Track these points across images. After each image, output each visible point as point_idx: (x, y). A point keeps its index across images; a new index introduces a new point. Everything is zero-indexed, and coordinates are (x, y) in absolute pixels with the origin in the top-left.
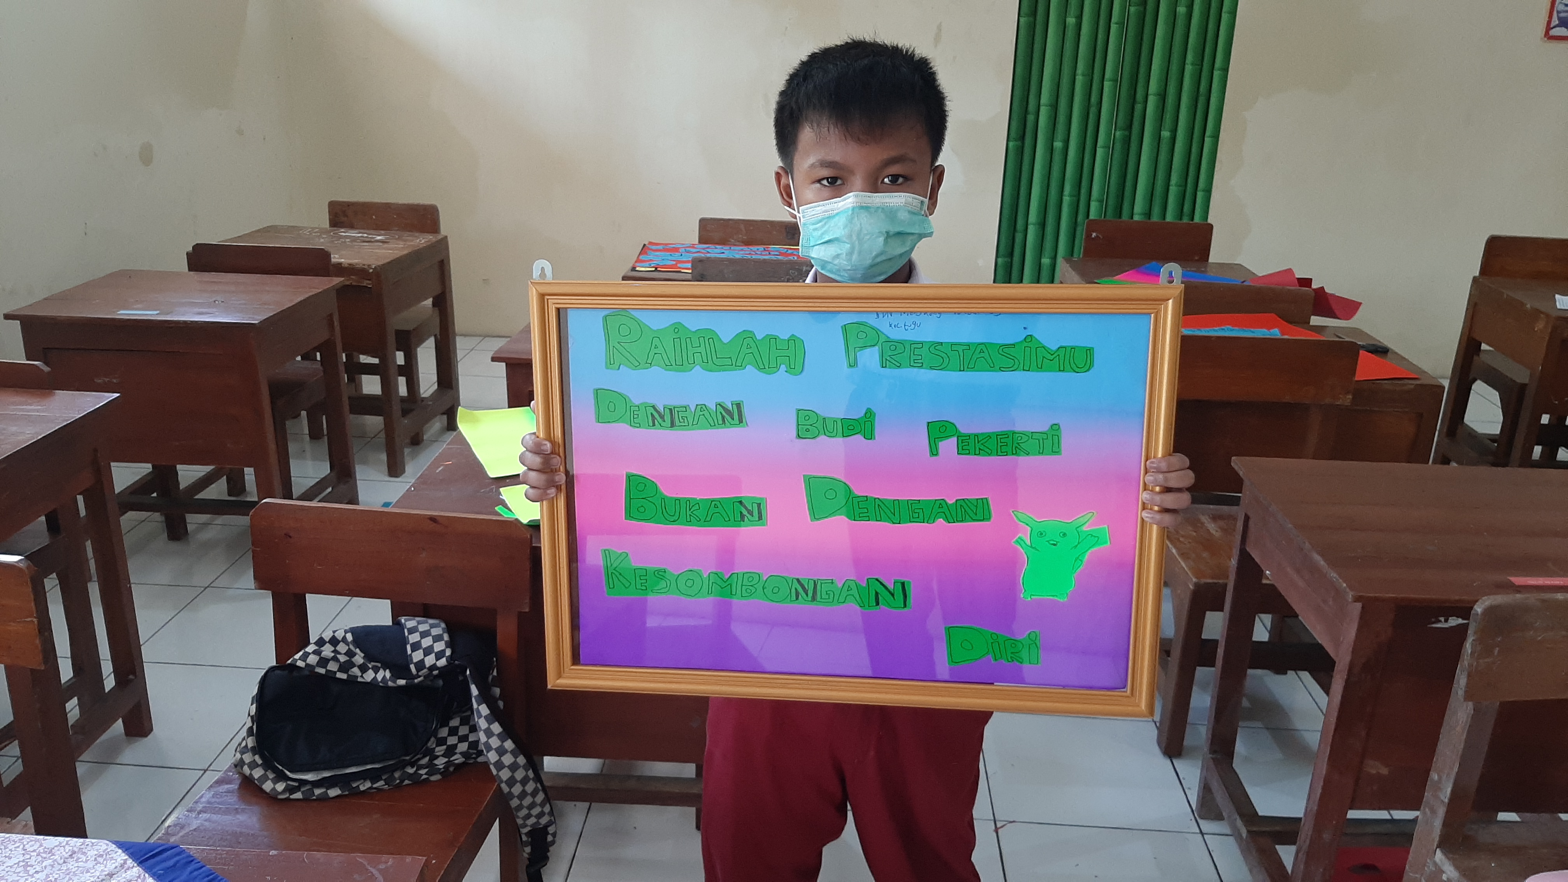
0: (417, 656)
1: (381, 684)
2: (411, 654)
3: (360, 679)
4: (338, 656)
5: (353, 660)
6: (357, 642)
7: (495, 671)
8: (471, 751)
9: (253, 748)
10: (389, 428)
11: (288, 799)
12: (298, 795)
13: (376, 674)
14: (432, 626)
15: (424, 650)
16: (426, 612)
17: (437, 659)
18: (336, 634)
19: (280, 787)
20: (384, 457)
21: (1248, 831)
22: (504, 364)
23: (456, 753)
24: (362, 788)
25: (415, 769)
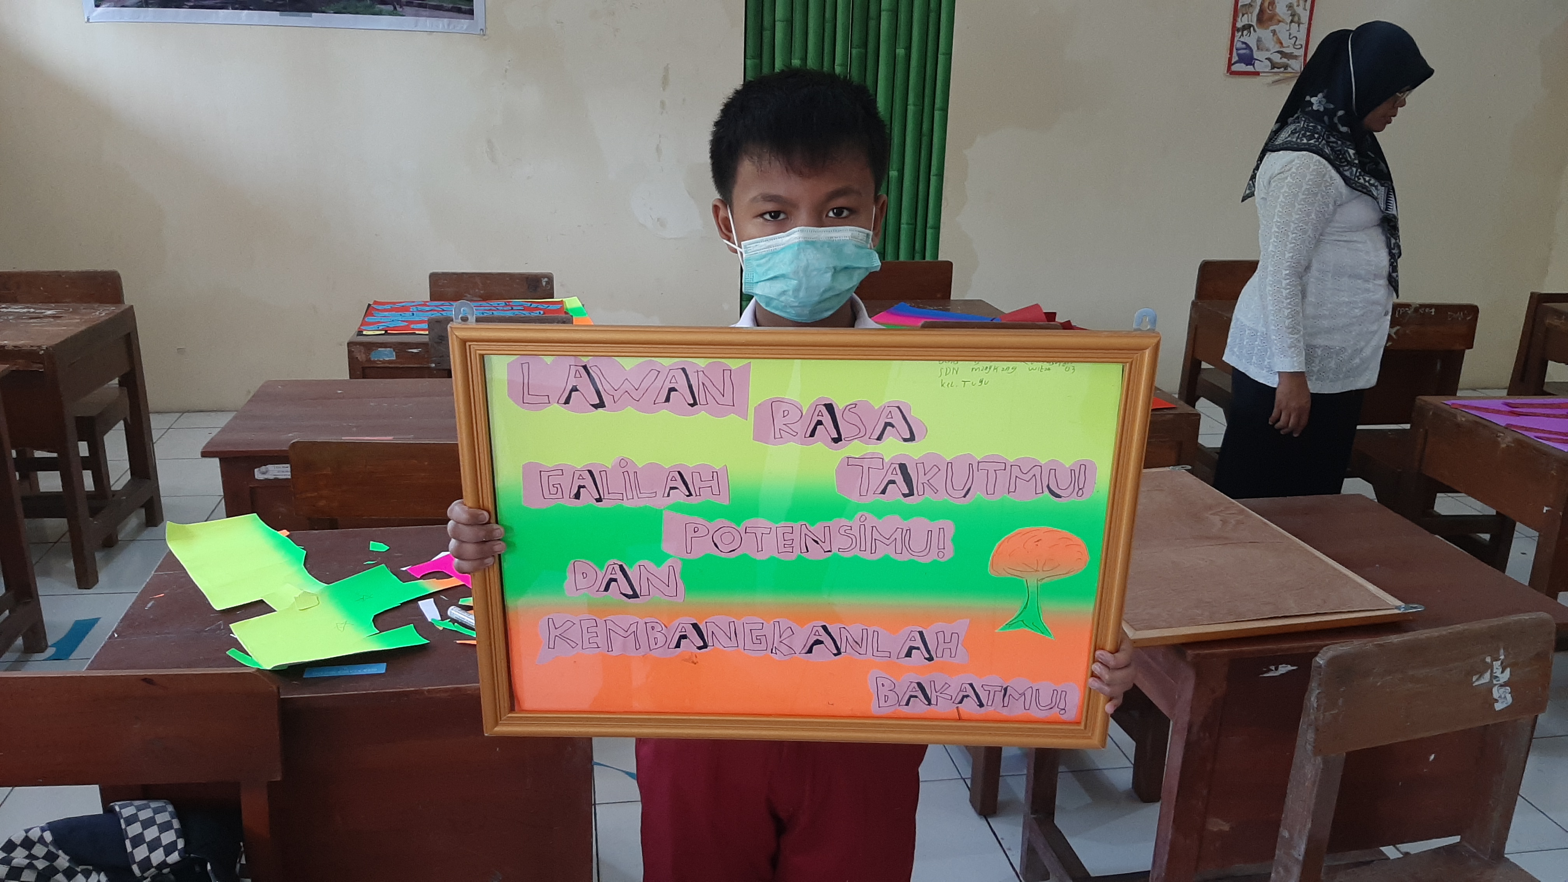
0: (140, 853)
2: (132, 852)
4: (35, 861)
5: (54, 864)
6: (58, 842)
7: (244, 858)
10: (75, 533)
13: (87, 878)
14: (156, 811)
15: (149, 844)
16: (147, 793)
17: (167, 854)
18: (30, 834)
20: (71, 565)
22: (217, 460)
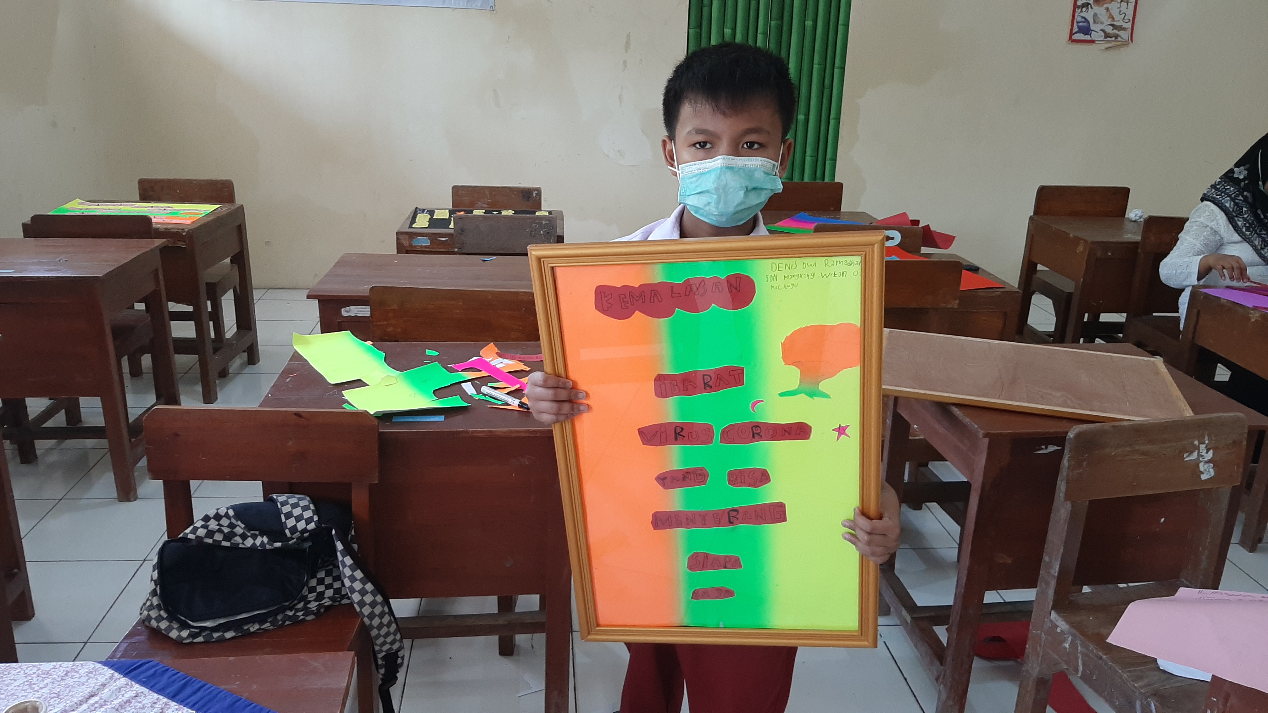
0: (291, 523)
1: (259, 548)
2: (285, 522)
3: (241, 546)
4: (222, 528)
5: (234, 530)
6: (237, 516)
7: (353, 531)
8: (336, 596)
9: (158, 606)
10: (203, 364)
11: (191, 643)
12: (200, 639)
13: (254, 540)
14: (299, 499)
15: (296, 517)
16: (292, 489)
17: (307, 524)
18: (219, 511)
19: (185, 633)
21: (912, 618)
22: (317, 301)
23: (325, 598)
24: (252, 630)
25: (293, 611)
